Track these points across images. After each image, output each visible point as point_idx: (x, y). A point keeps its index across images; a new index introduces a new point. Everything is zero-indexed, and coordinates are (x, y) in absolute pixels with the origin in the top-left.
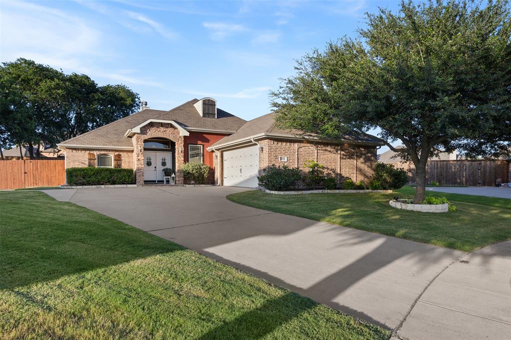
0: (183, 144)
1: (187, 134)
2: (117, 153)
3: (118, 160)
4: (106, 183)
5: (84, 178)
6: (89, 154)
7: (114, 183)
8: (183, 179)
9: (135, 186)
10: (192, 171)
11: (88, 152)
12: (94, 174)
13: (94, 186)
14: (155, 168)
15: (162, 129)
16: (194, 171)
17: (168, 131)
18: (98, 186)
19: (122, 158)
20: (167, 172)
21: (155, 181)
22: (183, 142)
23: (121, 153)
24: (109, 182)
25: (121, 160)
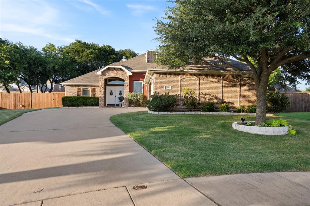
0: (129, 81)
1: (131, 74)
2: (93, 88)
3: (93, 92)
4: (82, 105)
5: (70, 102)
6: (78, 88)
7: (86, 105)
8: (128, 103)
9: (98, 107)
10: (131, 98)
11: (77, 87)
12: (75, 100)
13: (75, 107)
14: (115, 96)
15: (115, 72)
16: (132, 98)
17: (119, 73)
18: (77, 107)
19: (96, 91)
20: (121, 99)
21: (115, 105)
22: (128, 79)
23: (95, 88)
24: (84, 105)
25: (95, 92)
